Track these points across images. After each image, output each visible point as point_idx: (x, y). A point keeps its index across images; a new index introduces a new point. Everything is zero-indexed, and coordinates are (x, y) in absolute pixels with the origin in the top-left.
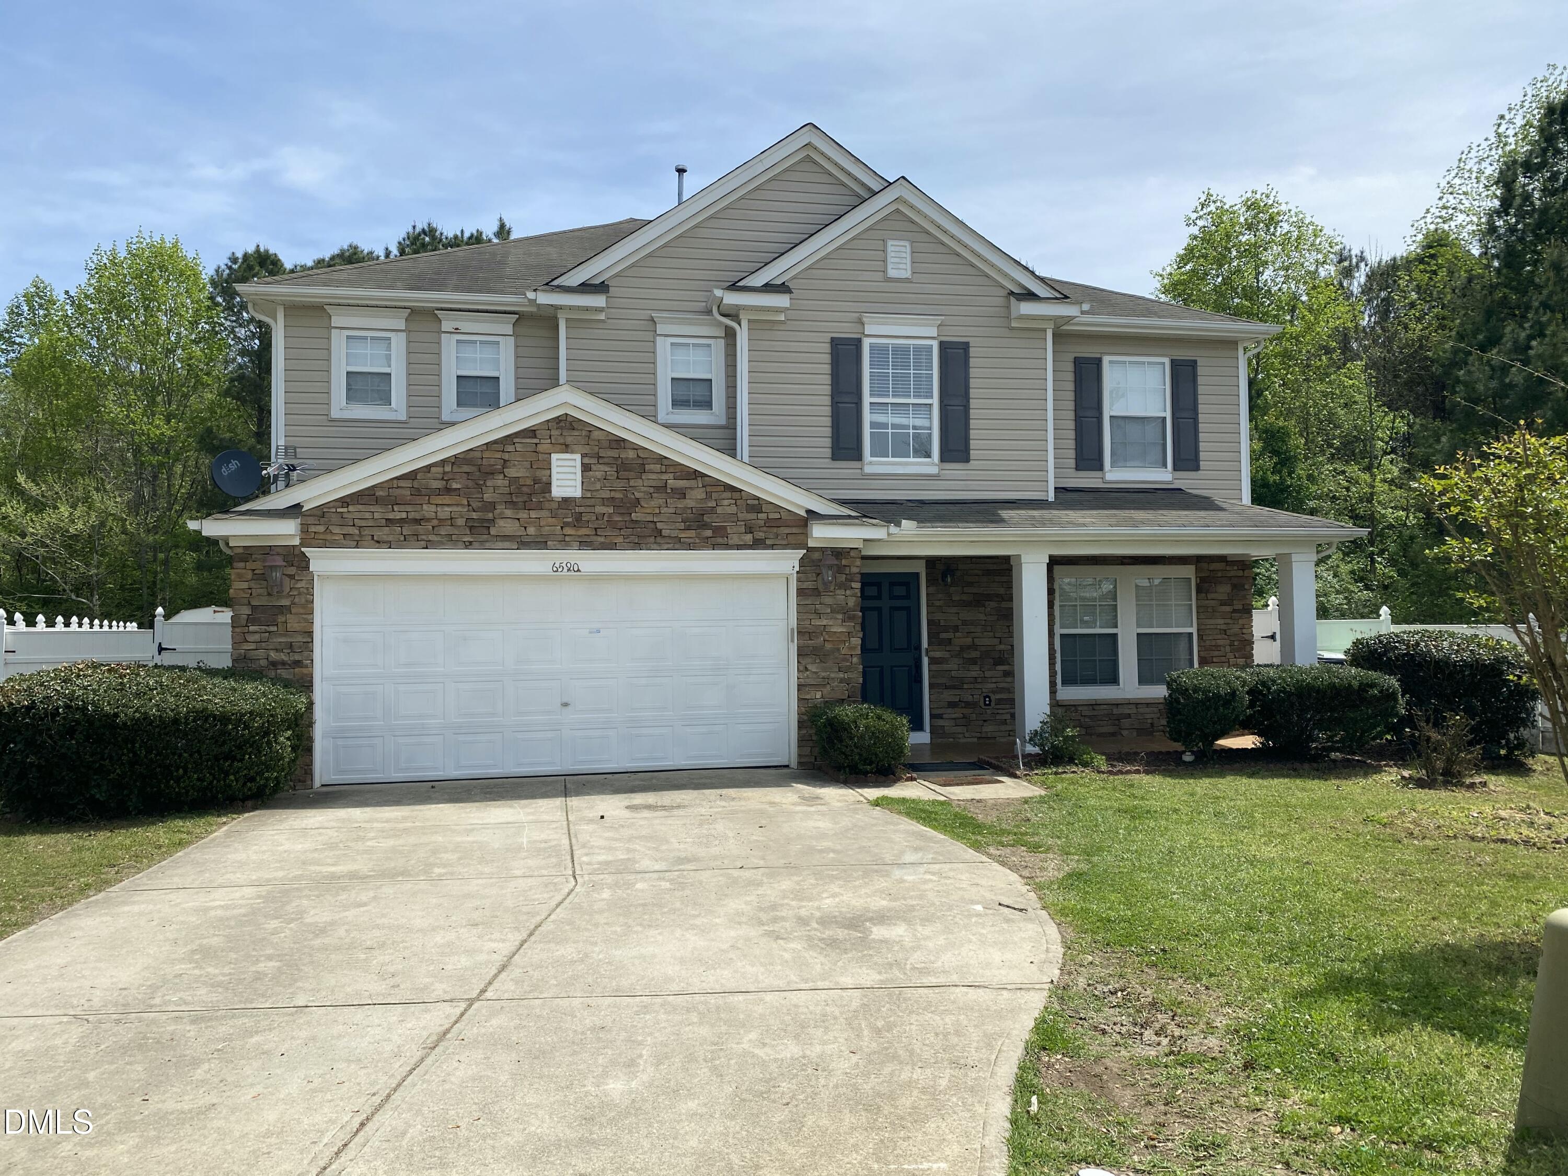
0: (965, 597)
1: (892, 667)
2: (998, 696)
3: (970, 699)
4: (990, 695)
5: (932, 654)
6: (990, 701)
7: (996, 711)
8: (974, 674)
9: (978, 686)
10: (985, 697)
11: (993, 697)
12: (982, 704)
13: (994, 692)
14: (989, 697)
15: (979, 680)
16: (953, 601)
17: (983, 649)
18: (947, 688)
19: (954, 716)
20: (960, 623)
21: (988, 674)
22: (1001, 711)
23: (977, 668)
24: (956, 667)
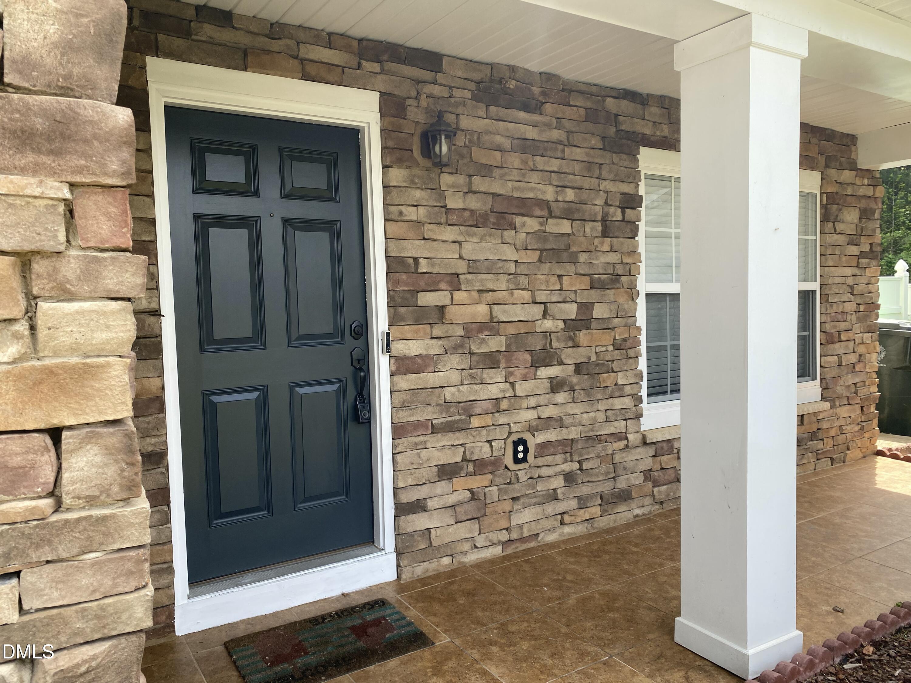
0: (473, 203)
1: (292, 386)
2: (541, 438)
3: (484, 452)
4: (527, 436)
5: (398, 348)
6: (526, 451)
7: (536, 473)
8: (494, 391)
9: (502, 419)
10: (516, 444)
11: (533, 441)
12: (509, 460)
13: (532, 430)
14: (523, 442)
15: (504, 405)
16: (449, 211)
17: (511, 330)
18: (435, 430)
19: (452, 499)
20: (462, 267)
21: (522, 388)
22: (545, 472)
23: (498, 376)
24: (455, 377)
